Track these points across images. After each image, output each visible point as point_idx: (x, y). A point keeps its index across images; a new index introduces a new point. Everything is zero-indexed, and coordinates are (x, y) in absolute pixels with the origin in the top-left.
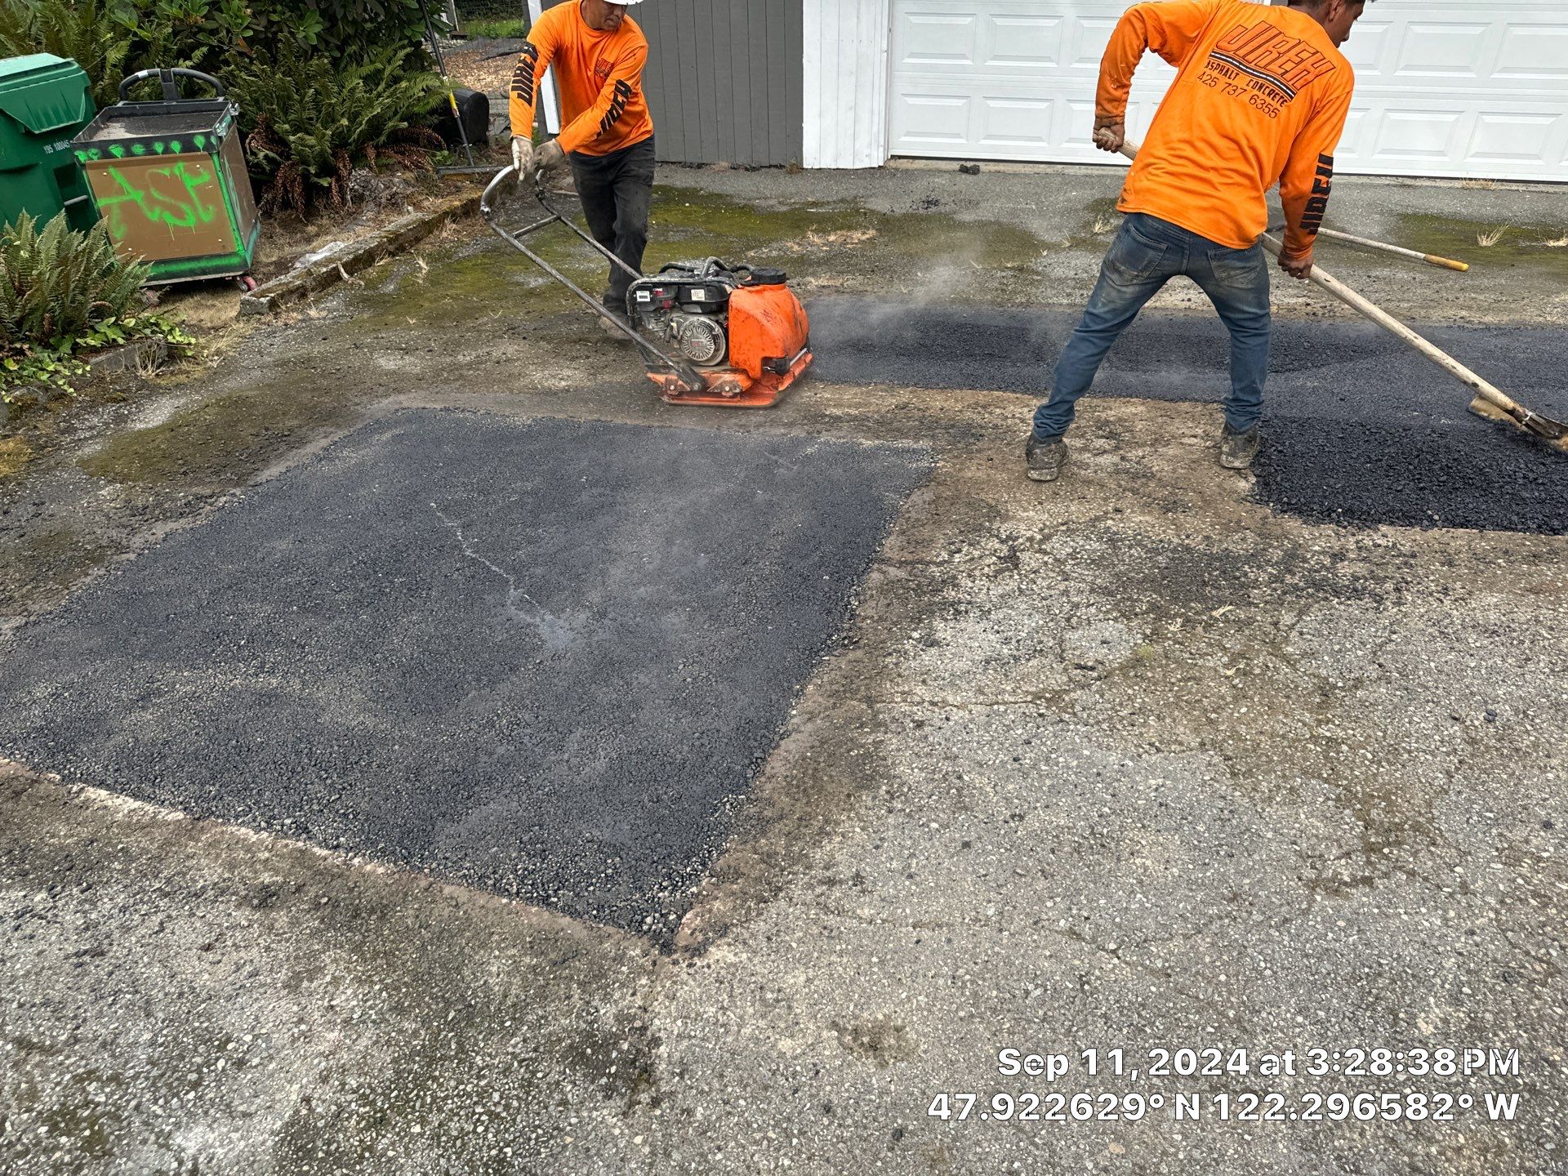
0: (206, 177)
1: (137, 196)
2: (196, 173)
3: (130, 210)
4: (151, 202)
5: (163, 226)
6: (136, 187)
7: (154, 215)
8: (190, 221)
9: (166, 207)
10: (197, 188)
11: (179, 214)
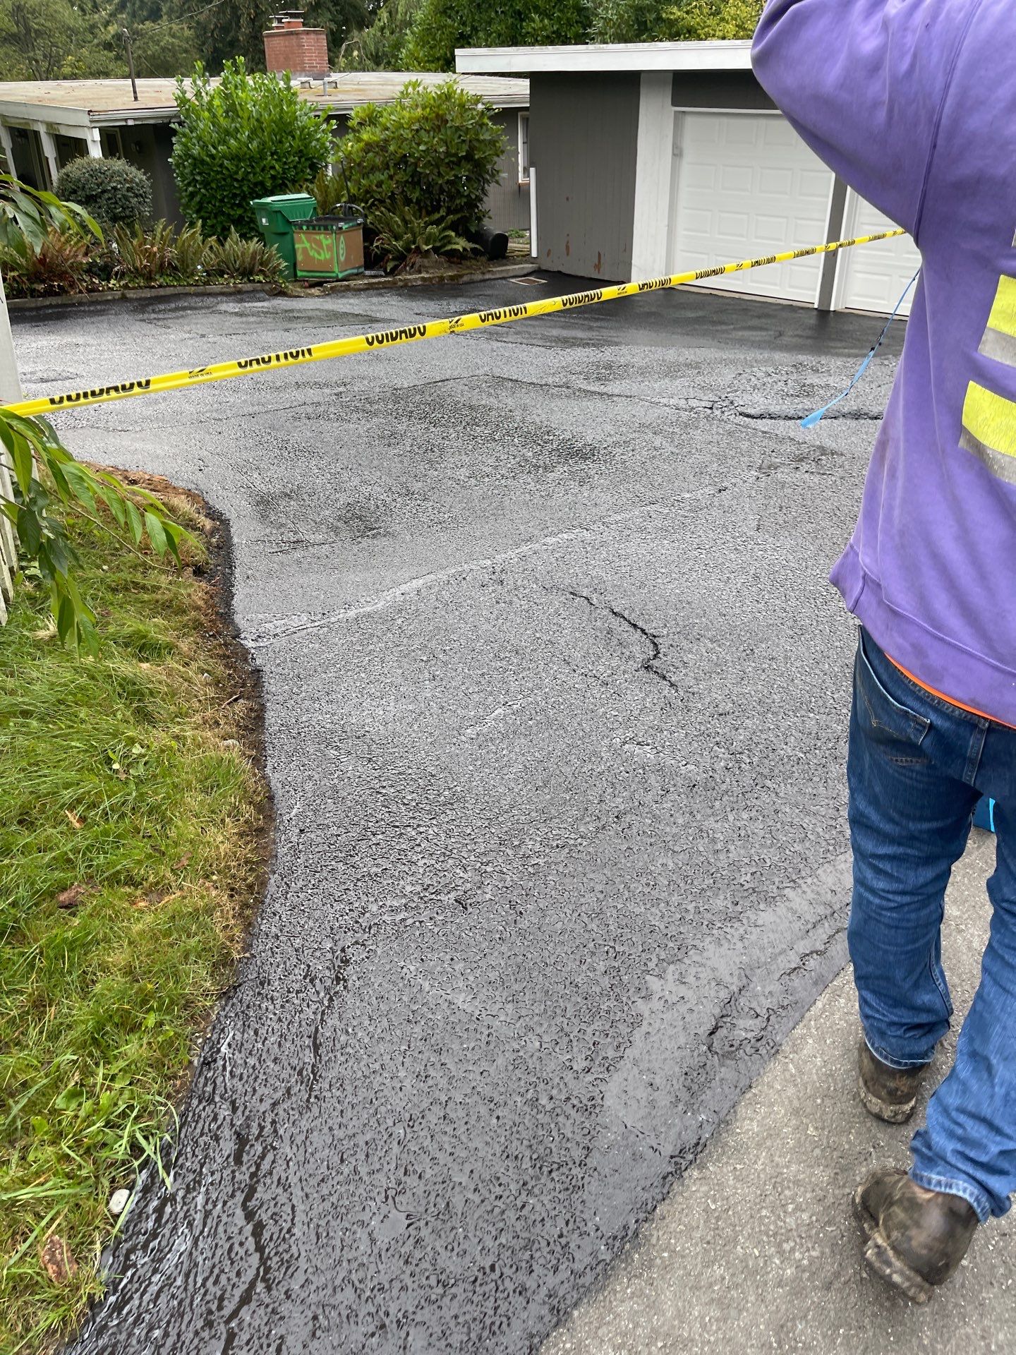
0: (329, 241)
1: (307, 245)
2: (327, 239)
3: (305, 250)
4: (312, 248)
5: (314, 258)
6: (309, 241)
7: (312, 253)
8: (322, 258)
9: (316, 250)
10: (327, 246)
11: (319, 254)
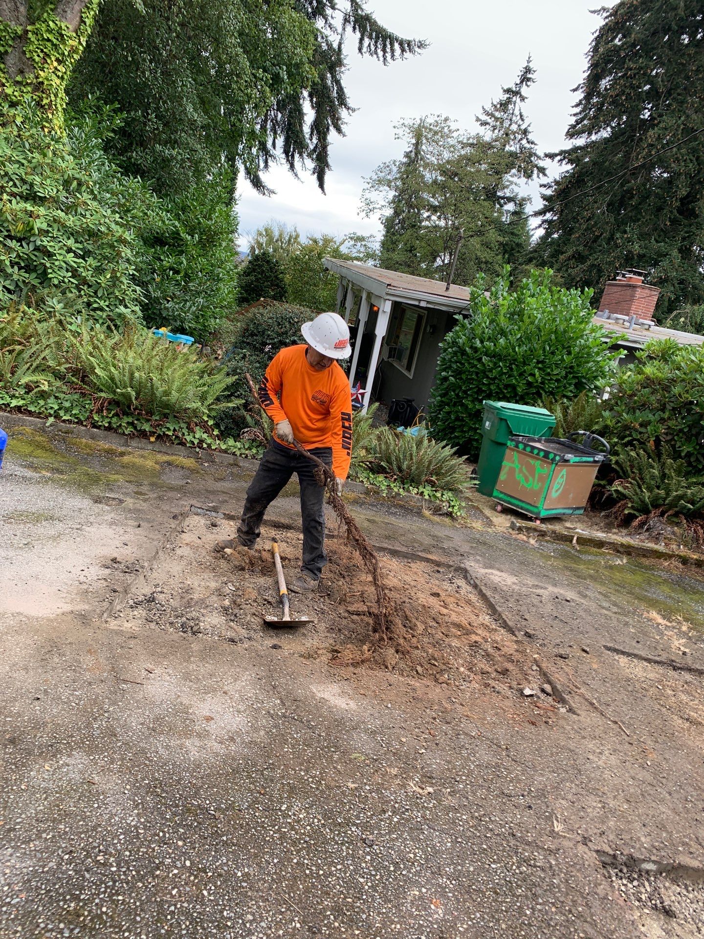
0: (545, 471)
1: (517, 466)
2: (542, 467)
3: (512, 471)
6: (519, 463)
7: (519, 477)
8: (528, 486)
9: (524, 476)
10: (540, 474)
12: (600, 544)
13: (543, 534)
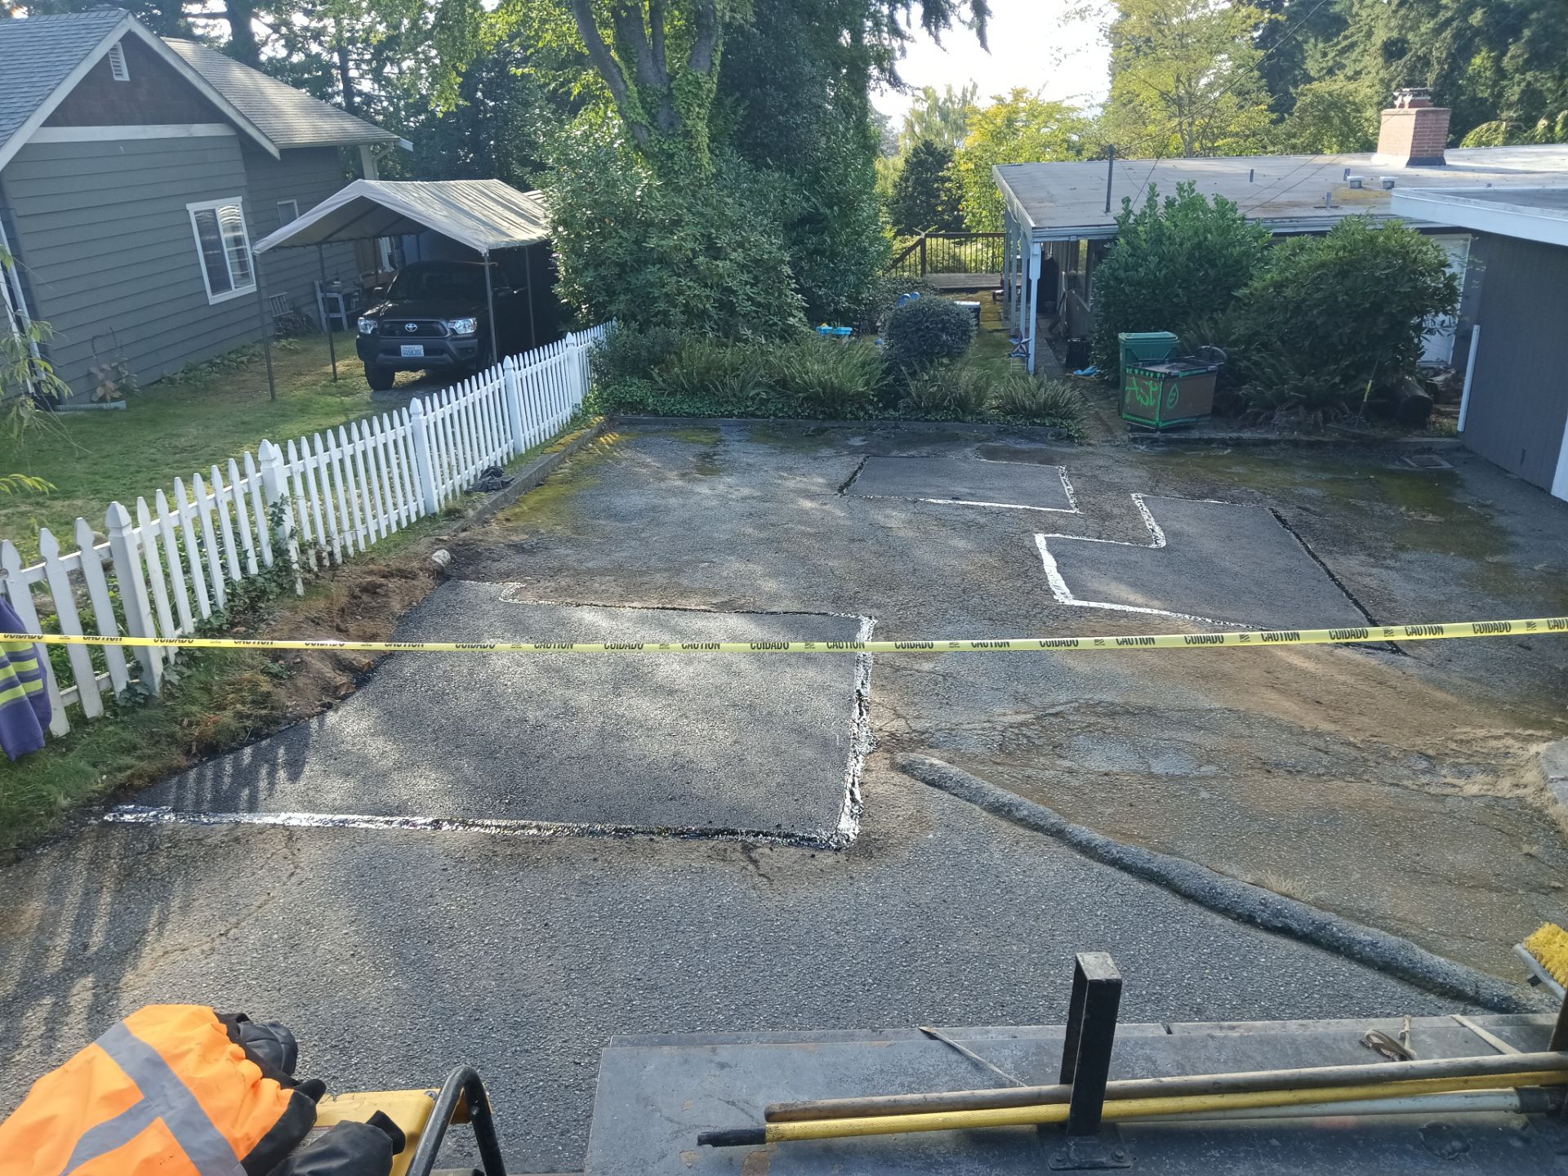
1: (1136, 389)
2: (1154, 386)
3: (1133, 392)
4: (1140, 393)
5: (1139, 403)
6: (1138, 385)
7: (1139, 398)
8: (1146, 404)
9: (1142, 395)
10: (1154, 393)
11: (1145, 400)
12: (1210, 441)
13: (1155, 441)
